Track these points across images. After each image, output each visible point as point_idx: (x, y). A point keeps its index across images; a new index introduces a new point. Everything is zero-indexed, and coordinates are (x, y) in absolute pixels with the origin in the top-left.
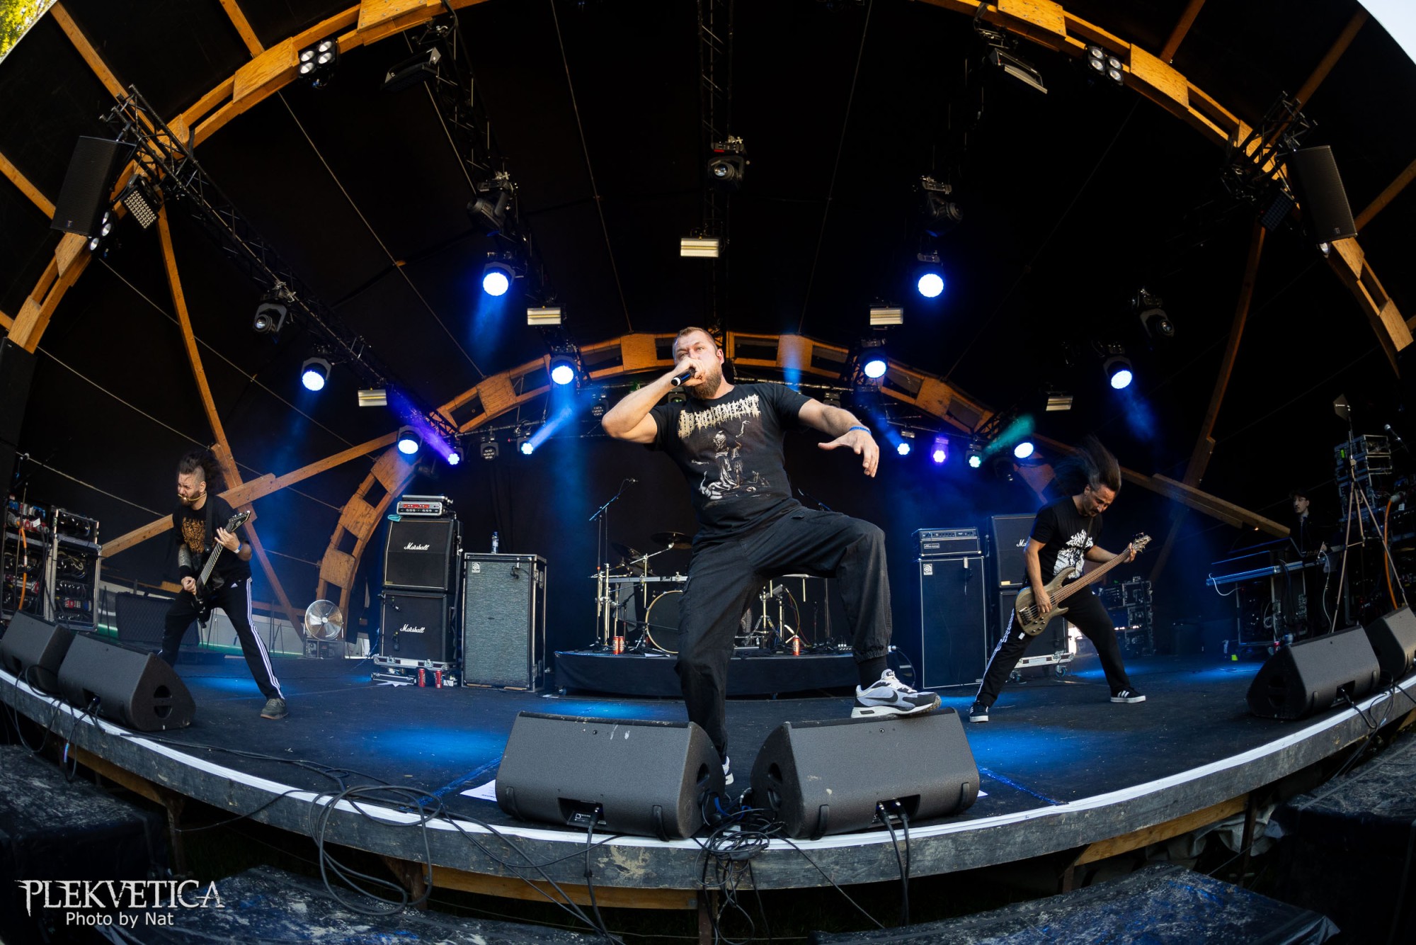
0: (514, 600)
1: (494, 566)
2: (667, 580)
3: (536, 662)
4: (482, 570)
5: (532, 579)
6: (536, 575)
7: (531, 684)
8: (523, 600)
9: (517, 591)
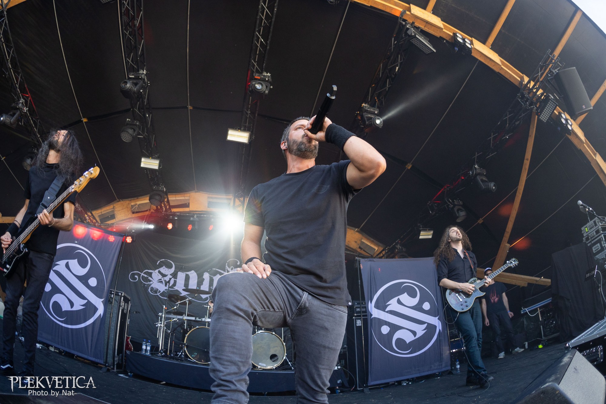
0: (108, 316)
2: (199, 320)
3: (118, 354)
5: (120, 306)
6: (122, 304)
7: (114, 367)
8: (113, 316)
9: (110, 310)
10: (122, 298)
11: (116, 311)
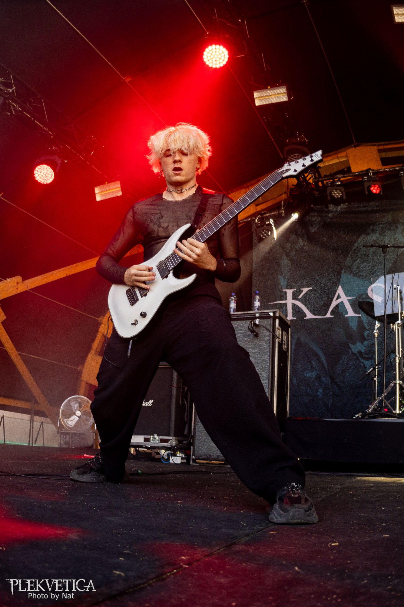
5: (274, 337)
6: (278, 332)
8: (264, 360)
9: (255, 351)
10: (277, 321)
11: (268, 349)
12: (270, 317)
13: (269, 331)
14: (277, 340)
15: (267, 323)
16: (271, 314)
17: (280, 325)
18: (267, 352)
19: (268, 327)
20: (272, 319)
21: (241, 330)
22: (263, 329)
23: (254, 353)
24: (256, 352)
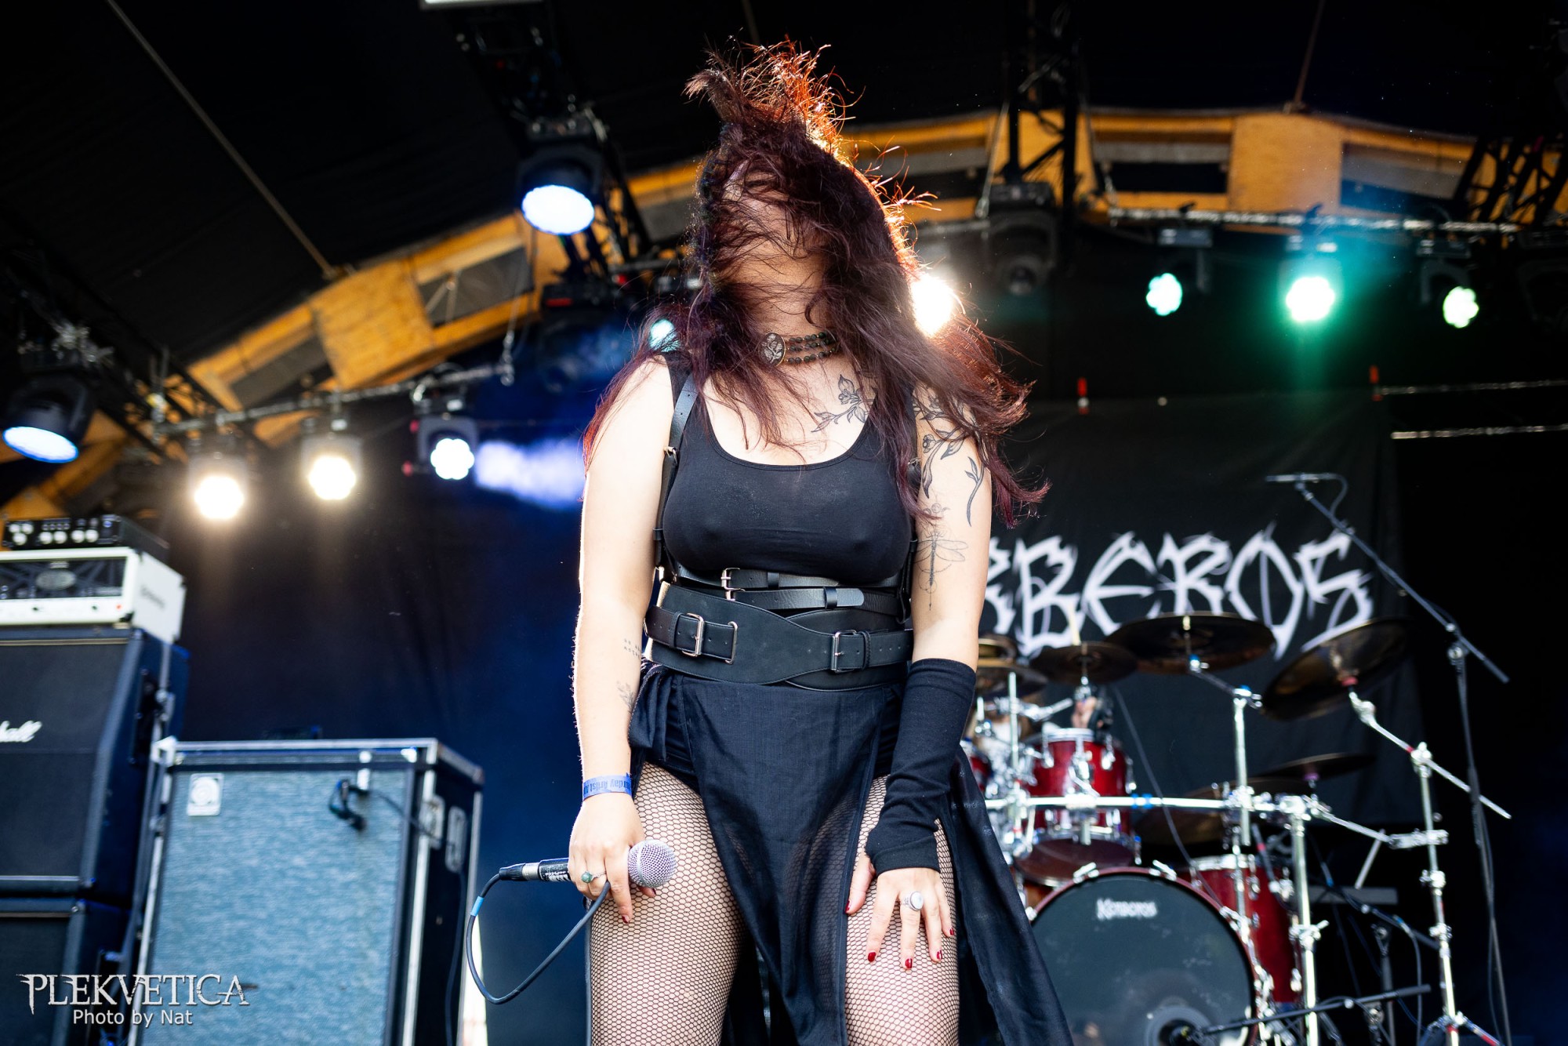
0: (341, 912)
1: (272, 787)
4: (225, 804)
5: (415, 830)
6: (432, 817)
8: (377, 909)
9: (352, 876)
10: (429, 779)
11: (392, 871)
12: (401, 765)
13: (399, 810)
14: (424, 845)
15: (397, 785)
16: (411, 756)
17: (439, 790)
18: (387, 883)
19: (397, 799)
20: (410, 774)
21: (309, 804)
22: (382, 803)
23: (346, 885)
24: (354, 881)
